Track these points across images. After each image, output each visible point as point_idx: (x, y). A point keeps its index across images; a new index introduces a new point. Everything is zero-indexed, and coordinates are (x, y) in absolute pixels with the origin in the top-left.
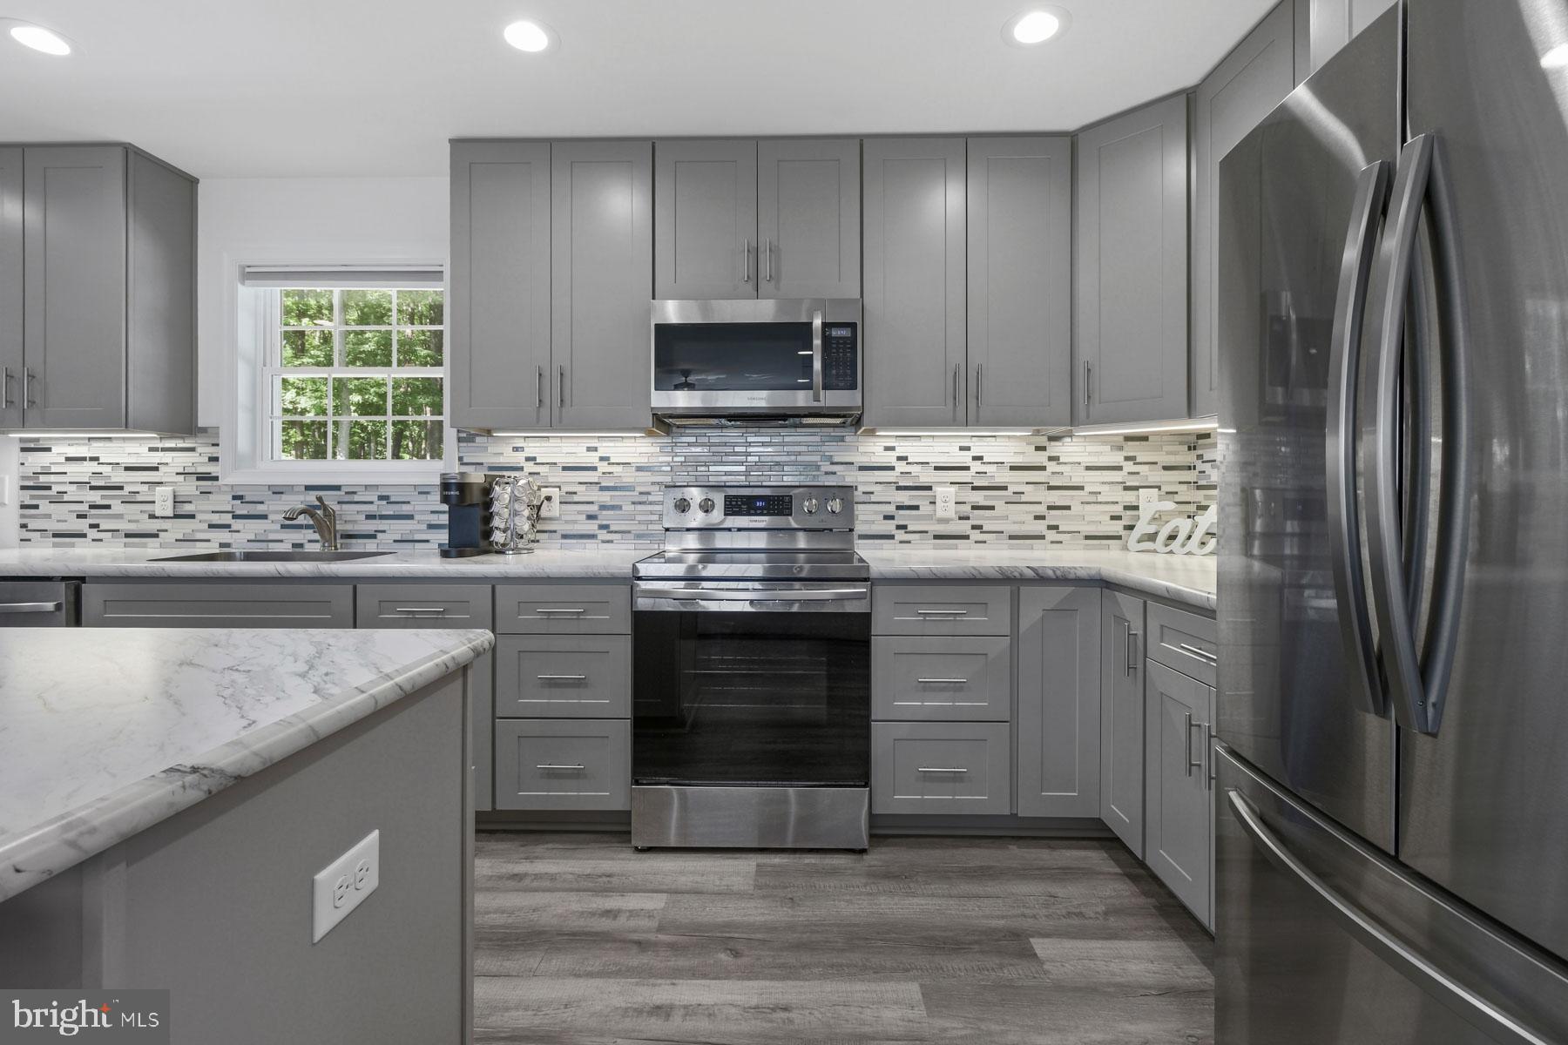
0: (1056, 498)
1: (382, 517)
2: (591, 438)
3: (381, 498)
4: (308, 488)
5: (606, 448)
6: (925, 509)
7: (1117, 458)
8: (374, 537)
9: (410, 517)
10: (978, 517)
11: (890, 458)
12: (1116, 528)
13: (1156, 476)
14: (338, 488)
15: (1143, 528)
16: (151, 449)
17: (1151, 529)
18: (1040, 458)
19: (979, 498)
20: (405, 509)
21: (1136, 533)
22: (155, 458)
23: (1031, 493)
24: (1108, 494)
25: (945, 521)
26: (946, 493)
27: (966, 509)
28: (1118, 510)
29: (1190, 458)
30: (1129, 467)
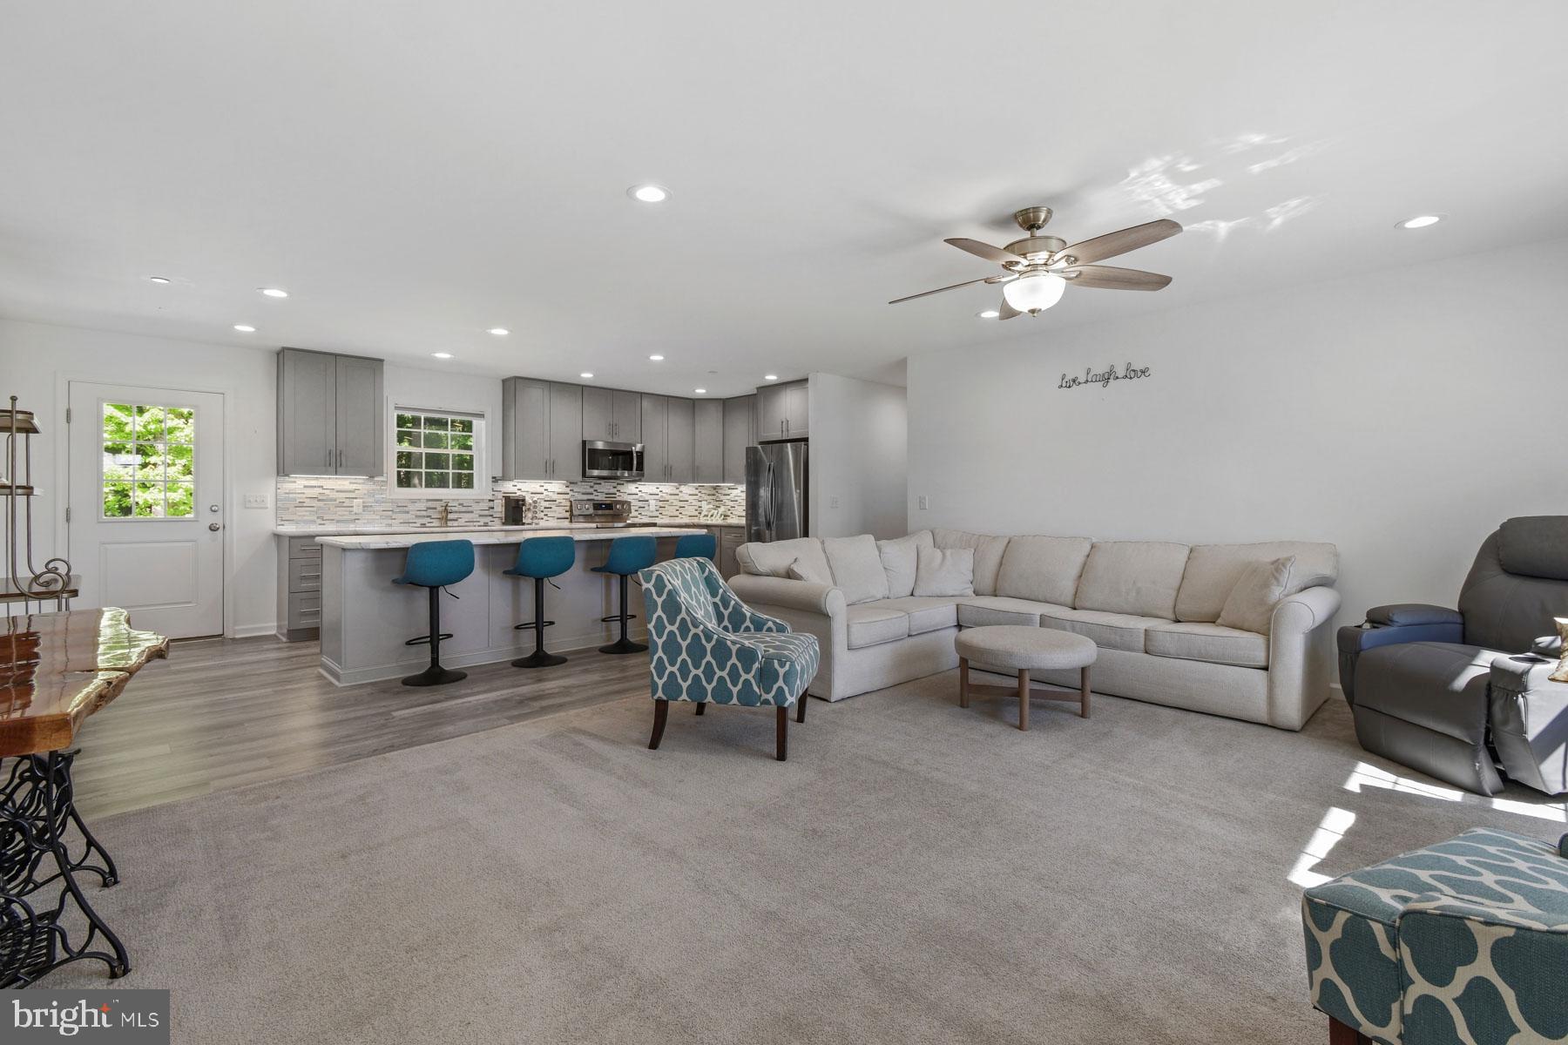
0: (682, 504)
1: (460, 512)
2: (542, 482)
3: (460, 505)
4: (428, 500)
5: (547, 486)
6: (647, 508)
7: (696, 492)
8: (456, 520)
9: (472, 512)
10: (661, 510)
11: (636, 491)
12: (696, 513)
13: (706, 497)
14: (441, 500)
15: (703, 514)
16: (351, 483)
17: (706, 513)
18: (677, 492)
19: (661, 504)
20: (470, 509)
21: (703, 515)
22: (354, 487)
23: (676, 503)
24: (694, 503)
25: (652, 512)
26: (652, 502)
27: (658, 508)
28: (697, 508)
29: (714, 492)
30: (700, 494)
